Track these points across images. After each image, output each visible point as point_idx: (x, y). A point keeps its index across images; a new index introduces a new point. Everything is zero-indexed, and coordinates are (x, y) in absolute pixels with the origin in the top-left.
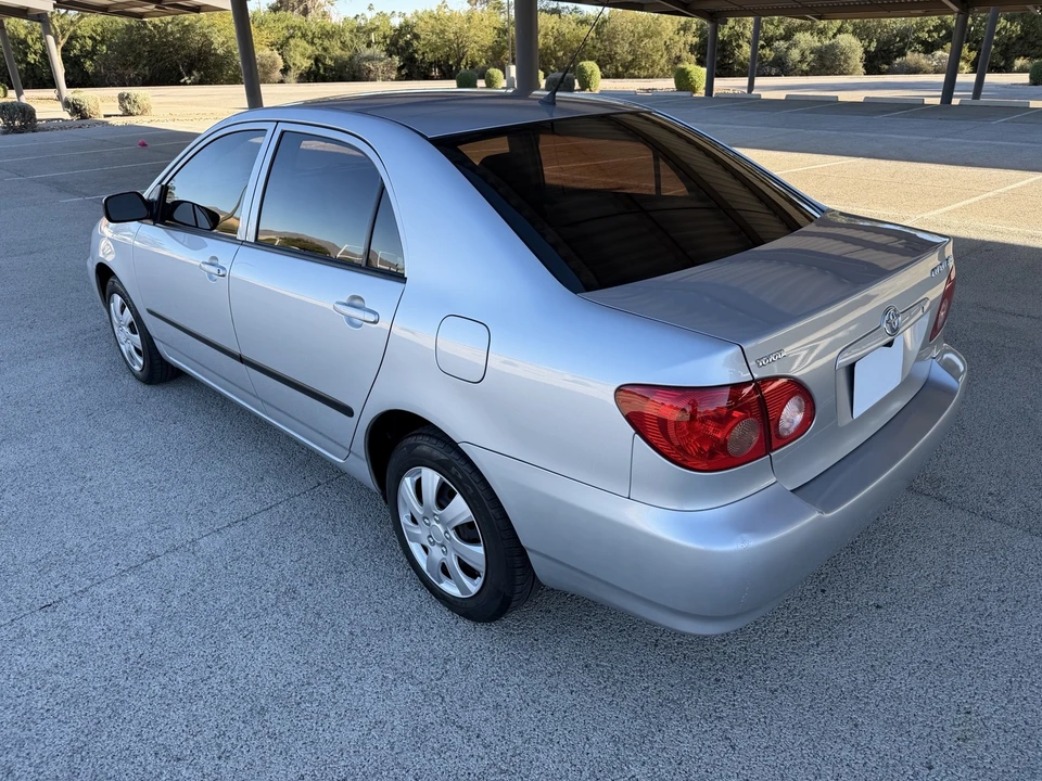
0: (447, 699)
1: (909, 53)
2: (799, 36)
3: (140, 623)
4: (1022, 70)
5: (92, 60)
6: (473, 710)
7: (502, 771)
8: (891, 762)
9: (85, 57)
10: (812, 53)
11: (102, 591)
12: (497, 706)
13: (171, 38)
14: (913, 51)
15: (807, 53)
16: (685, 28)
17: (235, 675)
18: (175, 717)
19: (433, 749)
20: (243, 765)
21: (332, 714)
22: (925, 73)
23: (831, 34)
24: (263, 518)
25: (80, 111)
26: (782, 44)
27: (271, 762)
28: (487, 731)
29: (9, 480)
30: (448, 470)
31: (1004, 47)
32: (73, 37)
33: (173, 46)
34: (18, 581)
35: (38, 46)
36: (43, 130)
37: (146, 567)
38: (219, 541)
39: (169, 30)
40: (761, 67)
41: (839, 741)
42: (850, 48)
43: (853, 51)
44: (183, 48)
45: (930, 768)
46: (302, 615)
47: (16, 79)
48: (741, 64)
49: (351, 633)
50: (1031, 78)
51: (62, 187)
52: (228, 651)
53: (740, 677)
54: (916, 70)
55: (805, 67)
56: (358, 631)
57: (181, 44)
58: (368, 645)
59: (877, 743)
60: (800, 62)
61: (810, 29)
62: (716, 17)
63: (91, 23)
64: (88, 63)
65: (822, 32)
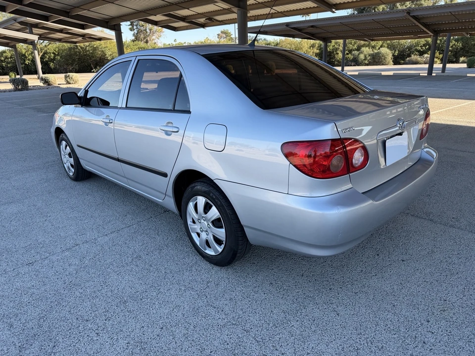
0: (209, 297)
1: (412, 55)
2: (363, 49)
3: (71, 269)
4: (463, 62)
5: (53, 62)
6: (220, 301)
7: (233, 324)
8: (410, 319)
9: (50, 61)
10: (369, 56)
11: (54, 258)
12: (231, 299)
13: (88, 53)
14: (414, 55)
15: (367, 56)
16: (313, 46)
17: (113, 289)
18: (86, 305)
19: (202, 316)
20: (116, 323)
21: (157, 303)
22: (420, 64)
23: (377, 48)
24: (126, 230)
25: (48, 82)
26: (356, 53)
27: (129, 322)
28: (227, 308)
29: (14, 217)
30: (209, 195)
31: (455, 53)
32: (45, 53)
33: (89, 56)
34: (17, 255)
35: (30, 57)
36: (31, 90)
37: (74, 249)
38: (107, 238)
39: (87, 49)
40: (347, 62)
41: (386, 312)
42: (386, 53)
43: (388, 55)
44: (93, 57)
45: (428, 322)
46: (143, 266)
47: (20, 70)
48: (338, 61)
49: (165, 272)
50: (467, 65)
51: (39, 110)
52: (110, 280)
53: (341, 288)
54: (416, 63)
55: (366, 62)
56: (168, 271)
57: (92, 55)
58: (173, 277)
59: (404, 312)
60: (364, 60)
61: (368, 46)
62: (326, 40)
63: (53, 47)
64: (52, 64)
65: (374, 47)
